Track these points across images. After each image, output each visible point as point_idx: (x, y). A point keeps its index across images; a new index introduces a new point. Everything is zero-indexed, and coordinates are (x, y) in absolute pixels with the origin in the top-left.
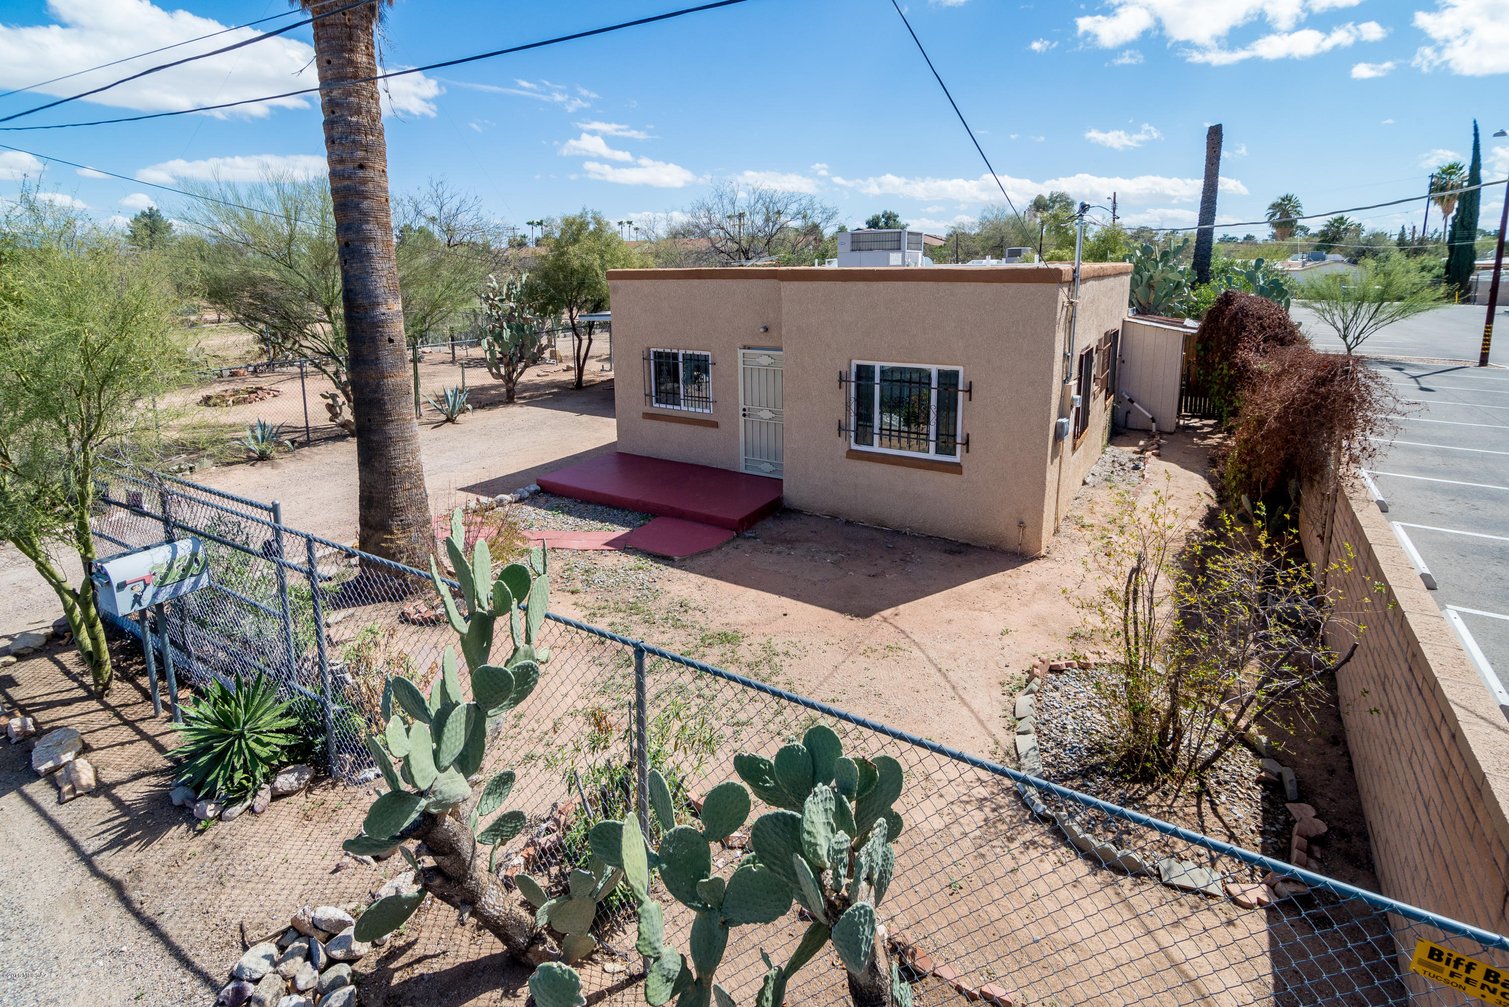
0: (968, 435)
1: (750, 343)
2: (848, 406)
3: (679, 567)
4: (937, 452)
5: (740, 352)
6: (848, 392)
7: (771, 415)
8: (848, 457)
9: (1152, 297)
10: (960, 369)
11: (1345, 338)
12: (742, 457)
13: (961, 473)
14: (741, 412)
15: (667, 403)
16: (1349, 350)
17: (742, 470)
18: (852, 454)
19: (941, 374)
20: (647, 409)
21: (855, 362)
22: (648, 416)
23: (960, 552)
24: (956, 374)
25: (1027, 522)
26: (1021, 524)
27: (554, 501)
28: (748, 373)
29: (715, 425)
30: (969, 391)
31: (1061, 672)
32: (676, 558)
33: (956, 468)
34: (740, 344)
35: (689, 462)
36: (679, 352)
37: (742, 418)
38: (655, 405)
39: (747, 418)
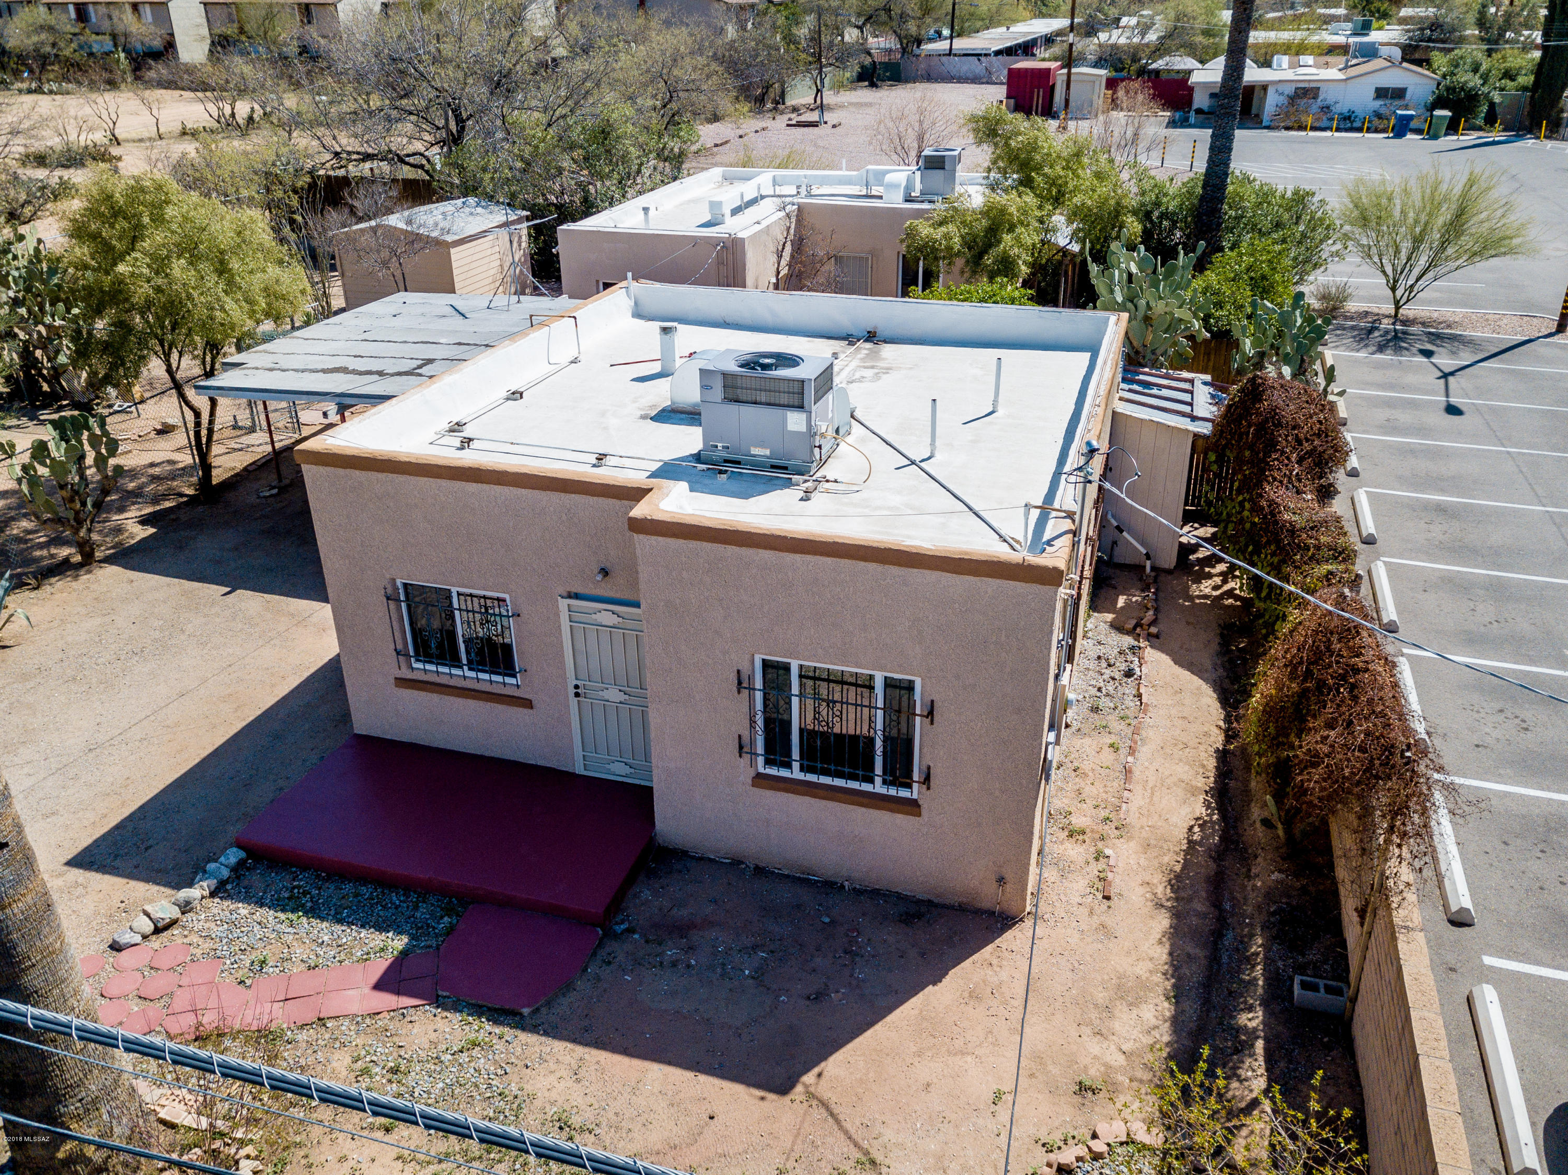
0: (929, 768)
1: (581, 590)
2: (752, 722)
3: (534, 1029)
4: (885, 784)
5: (563, 604)
6: (751, 700)
7: (623, 697)
8: (754, 783)
10: (917, 680)
11: (1393, 289)
12: (578, 753)
13: (919, 813)
14: (572, 691)
16: (1397, 308)
17: (580, 770)
18: (760, 780)
19: (887, 680)
20: (403, 670)
21: (760, 656)
22: (402, 682)
23: (920, 917)
24: (909, 687)
25: (1009, 876)
26: (1001, 880)
27: (281, 882)
28: (580, 634)
29: (527, 704)
30: (930, 714)
32: (526, 1011)
33: (912, 807)
34: (561, 590)
35: (486, 754)
36: (452, 588)
37: (573, 698)
38: (415, 666)
39: (581, 698)
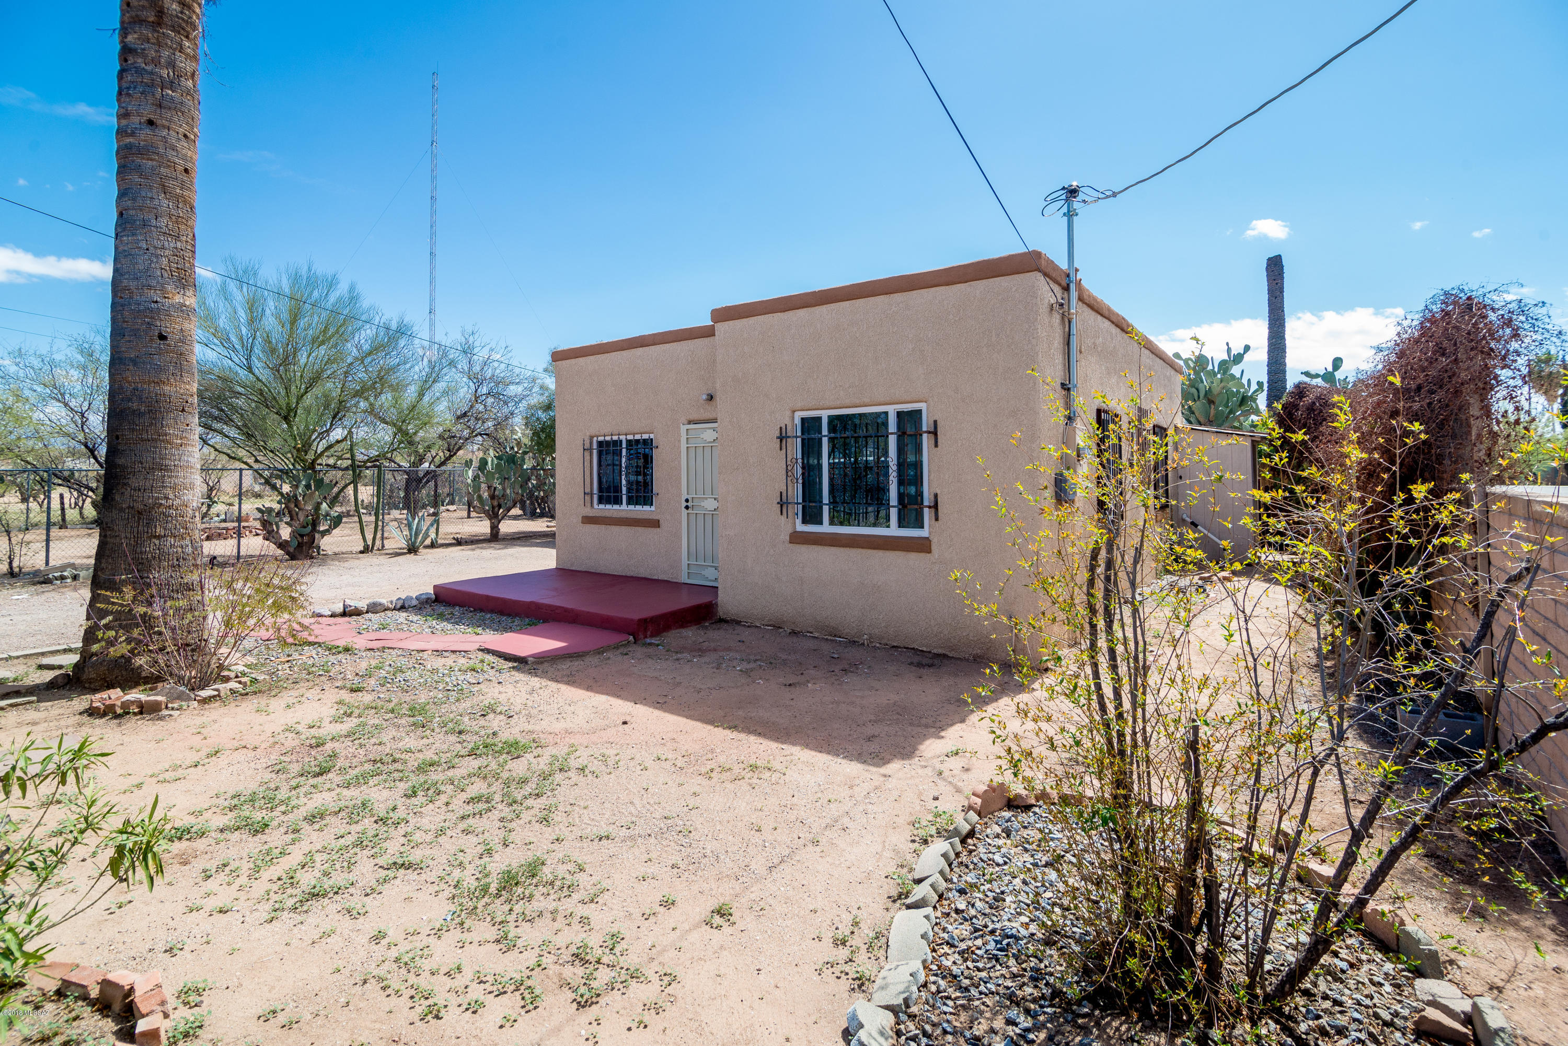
0: (937, 495)
1: (695, 416)
2: (788, 471)
4: (899, 525)
5: (684, 428)
6: (788, 453)
7: (716, 504)
8: (791, 542)
9: (1212, 412)
10: (922, 406)
12: (685, 561)
13: (929, 551)
14: (684, 505)
15: (608, 503)
17: (684, 579)
18: (797, 538)
19: (899, 414)
20: (588, 512)
21: (799, 415)
22: (588, 520)
23: (931, 666)
24: (918, 414)
28: (692, 451)
29: (655, 524)
30: (935, 433)
31: (1027, 808)
33: (923, 546)
34: (684, 420)
35: (628, 574)
36: (623, 438)
37: (685, 512)
38: (596, 506)
39: (690, 511)
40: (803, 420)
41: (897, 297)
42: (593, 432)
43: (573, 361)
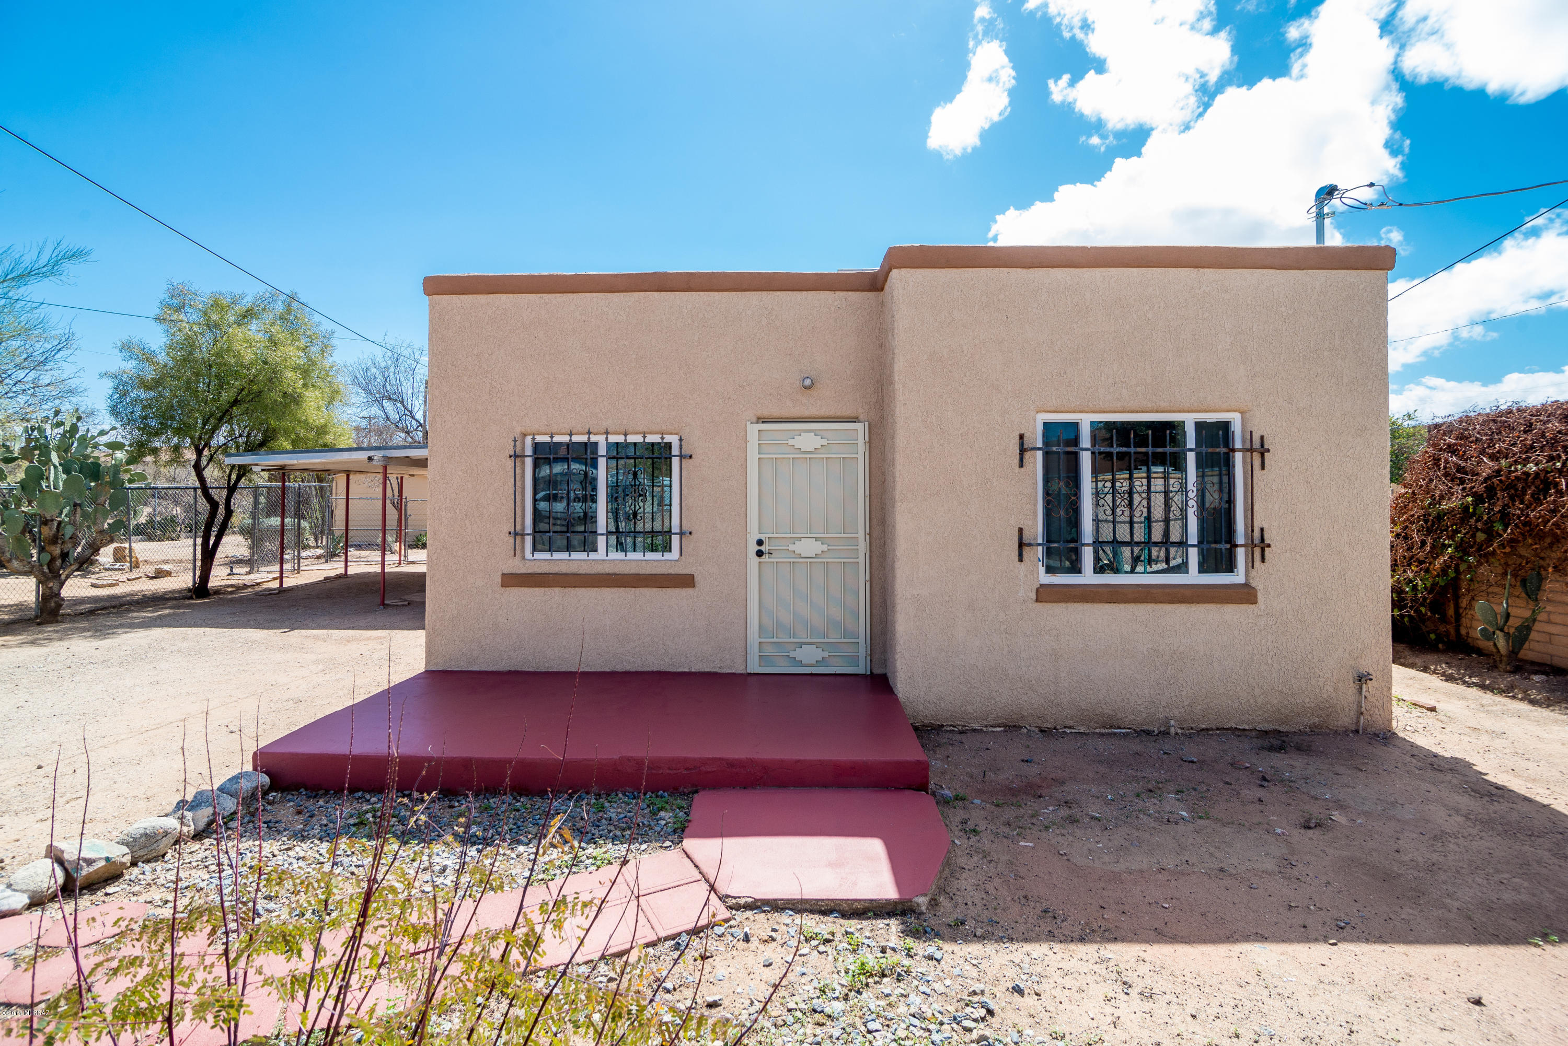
0: (1261, 532)
1: (776, 411)
4: (1202, 569)
5: (753, 429)
7: (818, 547)
8: (1038, 599)
10: (1234, 417)
12: (753, 641)
13: (1254, 602)
14: (752, 549)
15: (569, 548)
17: (754, 667)
18: (1045, 594)
19: (1199, 426)
20: (516, 565)
21: (1041, 418)
22: (511, 580)
25: (1370, 671)
26: (1360, 678)
29: (687, 581)
30: (1261, 452)
34: (750, 415)
35: (619, 668)
36: (600, 439)
37: (754, 560)
38: (528, 555)
39: (765, 558)
40: (1046, 425)
41: (1210, 274)
42: (530, 424)
43: (482, 299)
